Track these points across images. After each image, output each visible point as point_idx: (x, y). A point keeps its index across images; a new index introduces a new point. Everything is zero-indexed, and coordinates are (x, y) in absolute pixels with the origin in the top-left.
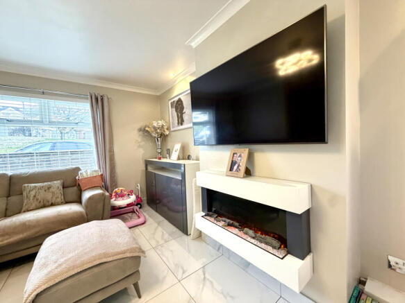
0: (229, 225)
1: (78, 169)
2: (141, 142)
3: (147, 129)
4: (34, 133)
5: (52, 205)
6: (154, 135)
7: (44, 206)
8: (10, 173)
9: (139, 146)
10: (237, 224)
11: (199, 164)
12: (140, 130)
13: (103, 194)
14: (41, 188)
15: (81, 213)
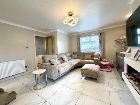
0: (131, 79)
1: (95, 53)
2: (115, 45)
3: (118, 40)
4: (93, 43)
5: (89, 59)
6: (121, 42)
7: (88, 59)
8: (84, 52)
9: (115, 47)
10: (134, 79)
11: (131, 54)
12: (115, 41)
13: (97, 59)
14: (88, 56)
15: (93, 62)
